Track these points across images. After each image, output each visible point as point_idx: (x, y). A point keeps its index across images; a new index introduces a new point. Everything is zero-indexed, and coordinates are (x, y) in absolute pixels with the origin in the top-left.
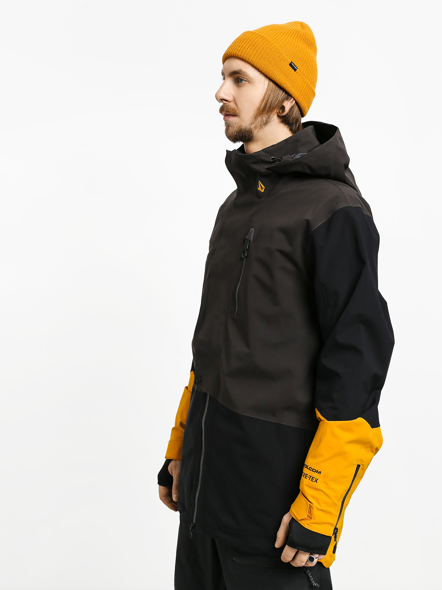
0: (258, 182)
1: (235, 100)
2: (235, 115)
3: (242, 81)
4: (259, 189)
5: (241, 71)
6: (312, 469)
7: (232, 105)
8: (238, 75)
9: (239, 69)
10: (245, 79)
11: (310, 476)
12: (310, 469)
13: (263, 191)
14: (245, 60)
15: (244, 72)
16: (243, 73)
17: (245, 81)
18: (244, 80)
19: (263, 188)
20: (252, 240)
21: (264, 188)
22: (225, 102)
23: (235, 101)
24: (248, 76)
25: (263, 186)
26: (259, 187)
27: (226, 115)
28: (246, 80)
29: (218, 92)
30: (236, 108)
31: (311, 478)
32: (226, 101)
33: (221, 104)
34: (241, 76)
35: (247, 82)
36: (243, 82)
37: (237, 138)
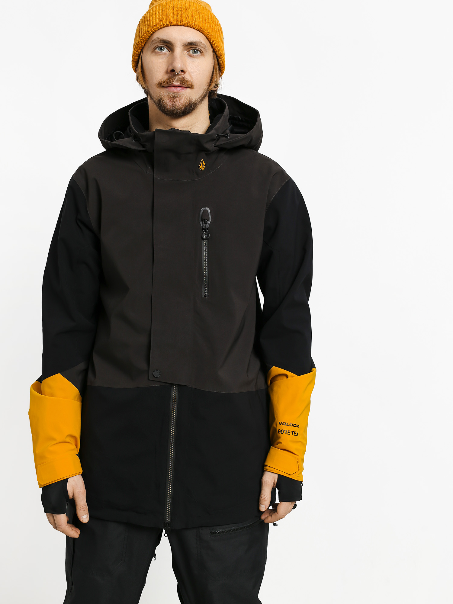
0: (201, 160)
4: (201, 167)
5: (200, 42)
6: (293, 424)
11: (293, 432)
12: (291, 425)
13: (203, 169)
19: (204, 166)
22: (181, 73)
23: (189, 72)
25: (204, 164)
26: (200, 165)
28: (202, 52)
30: (192, 80)
31: (294, 432)
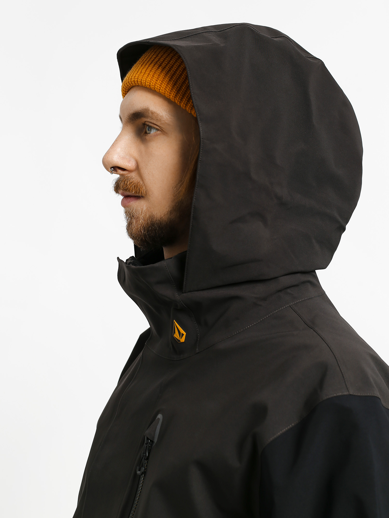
0: (173, 323)
1: (140, 167)
2: (138, 197)
3: (151, 131)
4: (176, 335)
5: (147, 110)
7: (134, 176)
8: (144, 120)
9: (144, 108)
10: (155, 126)
13: (183, 340)
14: (155, 90)
15: (152, 113)
16: (150, 115)
17: (155, 131)
18: (154, 128)
19: (183, 335)
20: (155, 440)
21: (185, 333)
22: (122, 172)
23: (138, 168)
24: (160, 120)
25: (182, 331)
26: (175, 333)
27: (126, 197)
28: (158, 127)
29: (108, 153)
30: (141, 183)
32: (123, 169)
33: (116, 176)
34: (148, 120)
35: (159, 132)
36: (153, 132)
37: (145, 239)
